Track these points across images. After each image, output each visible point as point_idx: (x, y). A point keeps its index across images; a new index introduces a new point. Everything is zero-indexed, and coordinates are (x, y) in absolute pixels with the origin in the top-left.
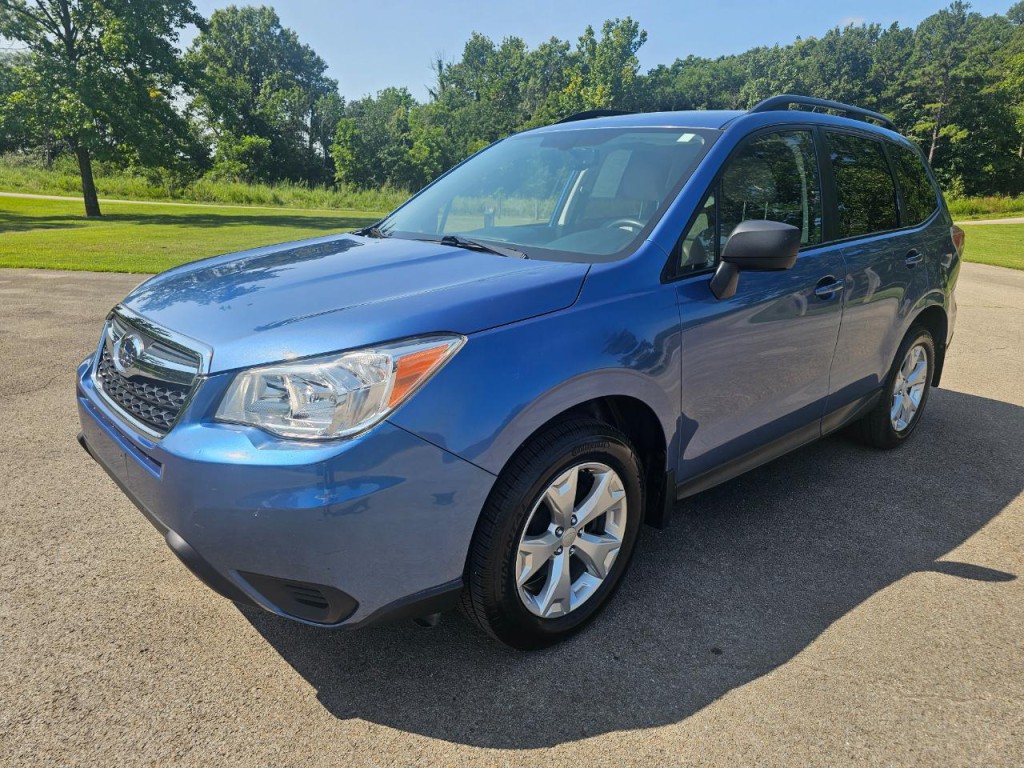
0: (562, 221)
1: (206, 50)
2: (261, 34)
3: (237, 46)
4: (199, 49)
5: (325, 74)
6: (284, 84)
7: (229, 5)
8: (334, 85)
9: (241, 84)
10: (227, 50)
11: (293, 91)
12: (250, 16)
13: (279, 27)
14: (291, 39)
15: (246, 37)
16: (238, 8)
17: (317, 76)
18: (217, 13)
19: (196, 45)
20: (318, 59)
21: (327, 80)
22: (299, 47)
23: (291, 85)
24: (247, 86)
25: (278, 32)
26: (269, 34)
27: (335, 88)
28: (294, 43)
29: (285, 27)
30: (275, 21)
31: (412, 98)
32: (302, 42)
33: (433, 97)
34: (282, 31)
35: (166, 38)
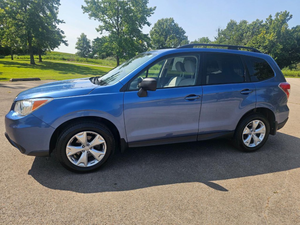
0: (160, 77)
1: (155, 30)
2: (169, 25)
3: (162, 28)
4: (153, 30)
5: (185, 35)
6: (173, 38)
7: (162, 18)
8: (187, 37)
9: (162, 38)
10: (160, 30)
11: (175, 40)
12: (166, 20)
13: (174, 23)
14: (177, 26)
15: (165, 26)
16: (164, 19)
17: (182, 35)
18: (159, 20)
19: (153, 29)
20: (184, 30)
21: (185, 36)
22: (178, 28)
23: (175, 38)
24: (164, 39)
25: (173, 24)
26: (171, 25)
27: (187, 38)
28: (177, 27)
29: (175, 23)
30: (173, 21)
31: (209, 40)
32: (179, 26)
33: (216, 39)
34: (175, 24)
35: (140, 28)
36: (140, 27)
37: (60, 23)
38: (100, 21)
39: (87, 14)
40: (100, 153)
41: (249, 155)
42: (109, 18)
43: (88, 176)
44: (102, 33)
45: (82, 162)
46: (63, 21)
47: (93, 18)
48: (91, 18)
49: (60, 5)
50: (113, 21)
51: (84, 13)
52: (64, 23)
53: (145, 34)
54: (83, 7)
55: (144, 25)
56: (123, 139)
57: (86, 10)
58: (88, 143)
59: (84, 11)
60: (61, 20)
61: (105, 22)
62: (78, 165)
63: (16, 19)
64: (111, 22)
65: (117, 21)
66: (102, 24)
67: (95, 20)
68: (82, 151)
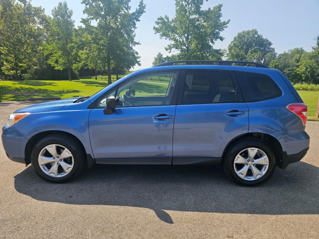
1: (234, 44)
2: (251, 37)
3: (243, 42)
4: (232, 44)
5: (271, 46)
6: (255, 51)
7: (243, 31)
8: (273, 49)
9: (242, 52)
10: (240, 43)
11: (258, 53)
12: (248, 33)
13: (257, 34)
14: (260, 38)
15: (246, 39)
16: (245, 31)
17: (268, 47)
18: (239, 33)
19: (232, 43)
20: (270, 42)
21: (272, 48)
22: (263, 39)
23: (258, 51)
24: (244, 53)
25: (257, 36)
26: (254, 37)
27: (274, 50)
28: (261, 39)
29: (259, 34)
30: (256, 33)
31: (304, 51)
32: (264, 37)
33: (314, 50)
34: (258, 36)
35: (211, 44)
36: (212, 42)
37: (136, 45)
38: (171, 40)
39: (158, 34)
40: (69, 166)
41: (243, 190)
42: (179, 36)
43: (55, 186)
44: (171, 51)
45: (53, 172)
46: (139, 43)
47: (164, 37)
48: (162, 38)
49: (136, 28)
50: (183, 39)
51: (155, 34)
52: (140, 44)
53: (217, 49)
54: (154, 28)
55: (216, 40)
56: (90, 155)
57: (157, 30)
58: (58, 155)
59: (156, 32)
60: (137, 42)
61: (176, 40)
62: (49, 175)
63: (99, 44)
64: (181, 40)
65: (187, 38)
66: (173, 42)
67: (166, 39)
68: (53, 162)
